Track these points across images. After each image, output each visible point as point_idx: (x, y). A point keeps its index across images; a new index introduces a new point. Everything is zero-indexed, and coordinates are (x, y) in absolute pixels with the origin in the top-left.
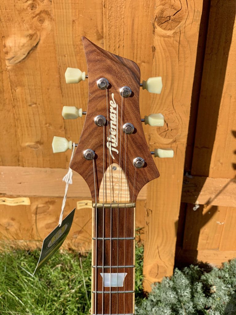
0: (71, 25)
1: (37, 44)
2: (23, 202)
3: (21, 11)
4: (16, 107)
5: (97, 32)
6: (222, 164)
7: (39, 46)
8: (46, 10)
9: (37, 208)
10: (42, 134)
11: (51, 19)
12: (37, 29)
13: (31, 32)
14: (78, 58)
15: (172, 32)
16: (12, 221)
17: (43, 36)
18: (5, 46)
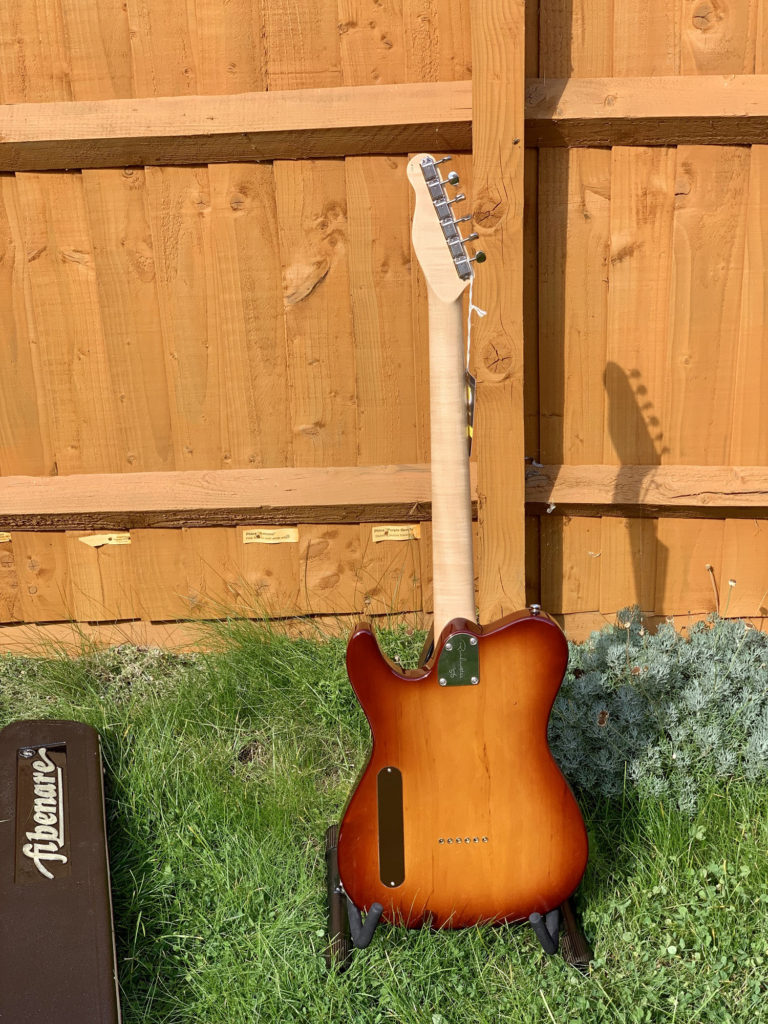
0: (370, 247)
1: (326, 274)
2: (288, 536)
3: (308, 232)
4: (292, 368)
5: (403, 254)
6: (582, 441)
7: (328, 276)
8: (340, 228)
9: (309, 546)
10: (324, 410)
11: (346, 241)
12: (327, 254)
13: (319, 258)
14: (378, 290)
15: (493, 229)
16: (266, 577)
17: (334, 263)
18: (285, 279)
